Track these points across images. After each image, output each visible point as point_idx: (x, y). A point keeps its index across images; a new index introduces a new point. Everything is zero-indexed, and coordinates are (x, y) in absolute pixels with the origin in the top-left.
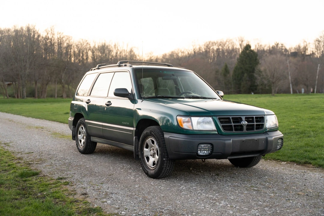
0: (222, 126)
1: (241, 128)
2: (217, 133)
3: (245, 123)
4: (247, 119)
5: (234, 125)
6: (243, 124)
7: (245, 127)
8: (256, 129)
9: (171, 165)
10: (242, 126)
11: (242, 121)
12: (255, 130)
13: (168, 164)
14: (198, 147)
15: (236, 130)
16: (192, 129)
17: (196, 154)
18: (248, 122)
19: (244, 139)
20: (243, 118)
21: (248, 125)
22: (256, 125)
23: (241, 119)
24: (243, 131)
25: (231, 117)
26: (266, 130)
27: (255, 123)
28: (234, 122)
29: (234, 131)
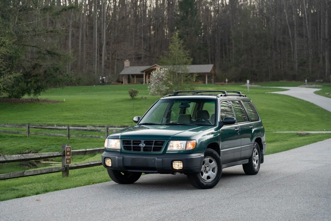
0: (124, 146)
1: (139, 149)
2: (119, 151)
3: (142, 145)
4: (146, 143)
5: (133, 146)
7: (142, 149)
8: (153, 151)
10: (140, 147)
11: (141, 143)
14: (105, 160)
15: (134, 150)
20: (143, 141)
21: (144, 148)
22: (154, 147)
23: (139, 142)
24: (141, 152)
25: (132, 140)
26: (166, 152)
27: (153, 146)
28: (134, 144)
29: (132, 151)
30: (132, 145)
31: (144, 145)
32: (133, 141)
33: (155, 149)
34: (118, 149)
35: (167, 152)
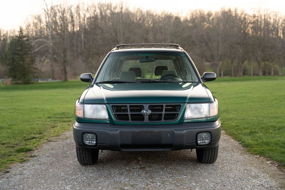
0: (115, 114)
1: (141, 117)
2: (108, 121)
3: (146, 112)
4: (151, 108)
5: (131, 115)
6: (144, 113)
7: (146, 118)
9: (85, 153)
11: (144, 109)
12: (163, 120)
13: (81, 151)
14: (82, 136)
15: (133, 119)
16: (82, 117)
17: (82, 143)
18: (152, 110)
19: (137, 130)
20: (146, 106)
21: (150, 115)
22: (165, 114)
23: (142, 108)
24: (144, 121)
25: (128, 105)
26: (183, 121)
27: (164, 112)
28: (131, 110)
29: (130, 120)
30: (129, 113)
31: (150, 112)
32: (130, 106)
33: (168, 117)
34: (106, 119)
35: (185, 121)
